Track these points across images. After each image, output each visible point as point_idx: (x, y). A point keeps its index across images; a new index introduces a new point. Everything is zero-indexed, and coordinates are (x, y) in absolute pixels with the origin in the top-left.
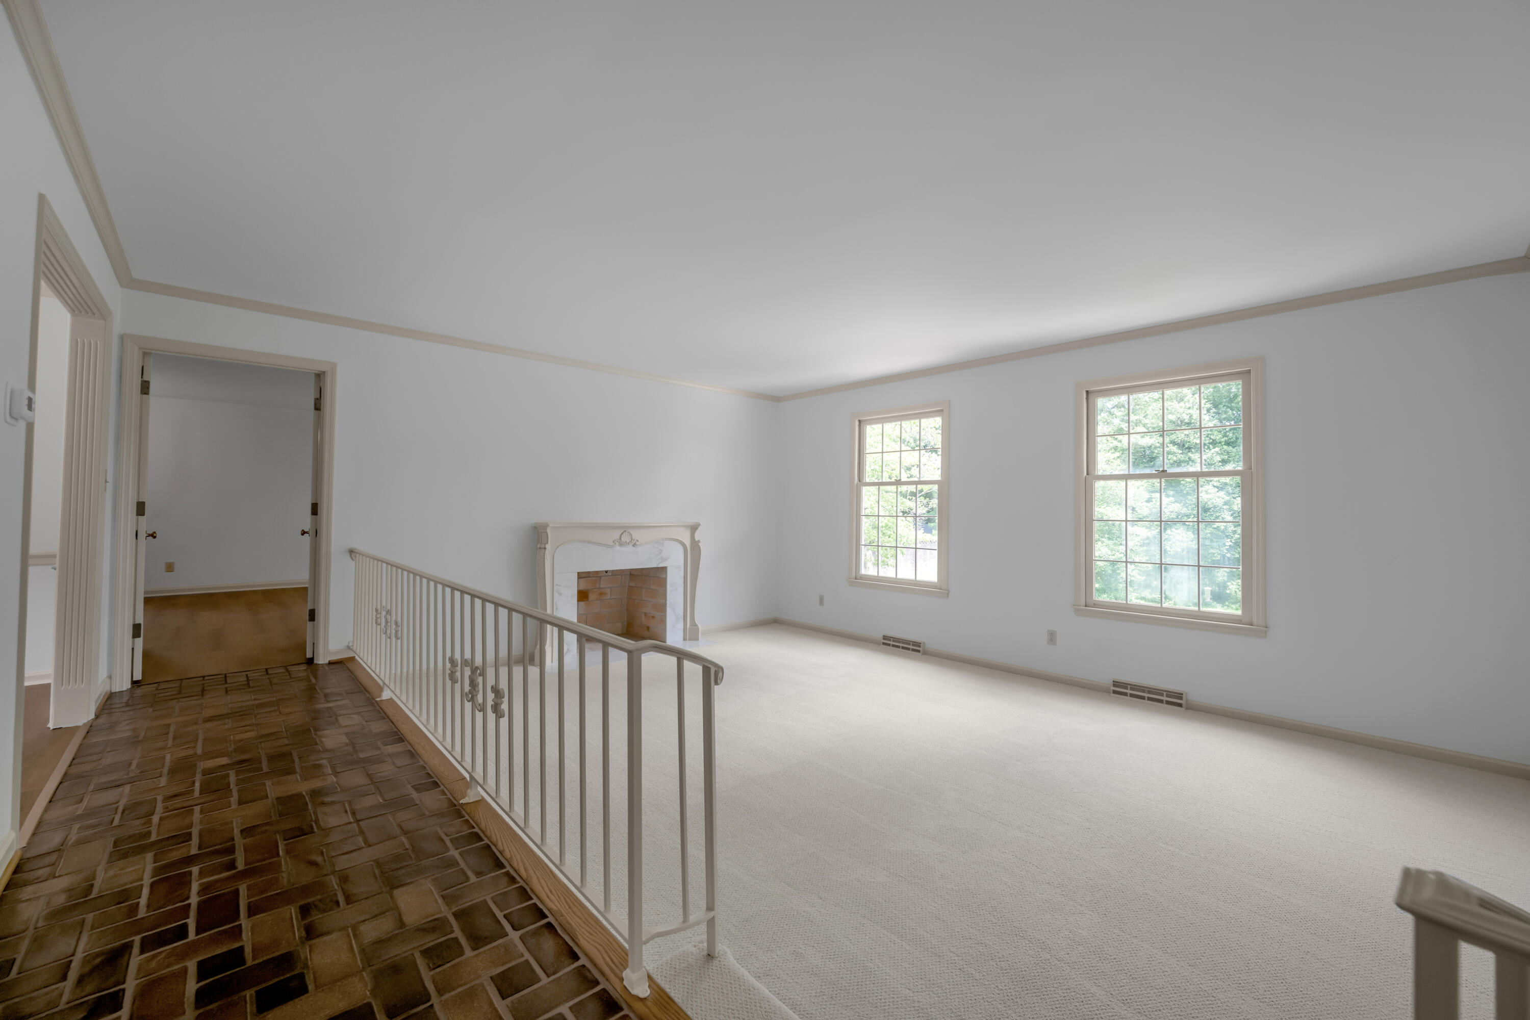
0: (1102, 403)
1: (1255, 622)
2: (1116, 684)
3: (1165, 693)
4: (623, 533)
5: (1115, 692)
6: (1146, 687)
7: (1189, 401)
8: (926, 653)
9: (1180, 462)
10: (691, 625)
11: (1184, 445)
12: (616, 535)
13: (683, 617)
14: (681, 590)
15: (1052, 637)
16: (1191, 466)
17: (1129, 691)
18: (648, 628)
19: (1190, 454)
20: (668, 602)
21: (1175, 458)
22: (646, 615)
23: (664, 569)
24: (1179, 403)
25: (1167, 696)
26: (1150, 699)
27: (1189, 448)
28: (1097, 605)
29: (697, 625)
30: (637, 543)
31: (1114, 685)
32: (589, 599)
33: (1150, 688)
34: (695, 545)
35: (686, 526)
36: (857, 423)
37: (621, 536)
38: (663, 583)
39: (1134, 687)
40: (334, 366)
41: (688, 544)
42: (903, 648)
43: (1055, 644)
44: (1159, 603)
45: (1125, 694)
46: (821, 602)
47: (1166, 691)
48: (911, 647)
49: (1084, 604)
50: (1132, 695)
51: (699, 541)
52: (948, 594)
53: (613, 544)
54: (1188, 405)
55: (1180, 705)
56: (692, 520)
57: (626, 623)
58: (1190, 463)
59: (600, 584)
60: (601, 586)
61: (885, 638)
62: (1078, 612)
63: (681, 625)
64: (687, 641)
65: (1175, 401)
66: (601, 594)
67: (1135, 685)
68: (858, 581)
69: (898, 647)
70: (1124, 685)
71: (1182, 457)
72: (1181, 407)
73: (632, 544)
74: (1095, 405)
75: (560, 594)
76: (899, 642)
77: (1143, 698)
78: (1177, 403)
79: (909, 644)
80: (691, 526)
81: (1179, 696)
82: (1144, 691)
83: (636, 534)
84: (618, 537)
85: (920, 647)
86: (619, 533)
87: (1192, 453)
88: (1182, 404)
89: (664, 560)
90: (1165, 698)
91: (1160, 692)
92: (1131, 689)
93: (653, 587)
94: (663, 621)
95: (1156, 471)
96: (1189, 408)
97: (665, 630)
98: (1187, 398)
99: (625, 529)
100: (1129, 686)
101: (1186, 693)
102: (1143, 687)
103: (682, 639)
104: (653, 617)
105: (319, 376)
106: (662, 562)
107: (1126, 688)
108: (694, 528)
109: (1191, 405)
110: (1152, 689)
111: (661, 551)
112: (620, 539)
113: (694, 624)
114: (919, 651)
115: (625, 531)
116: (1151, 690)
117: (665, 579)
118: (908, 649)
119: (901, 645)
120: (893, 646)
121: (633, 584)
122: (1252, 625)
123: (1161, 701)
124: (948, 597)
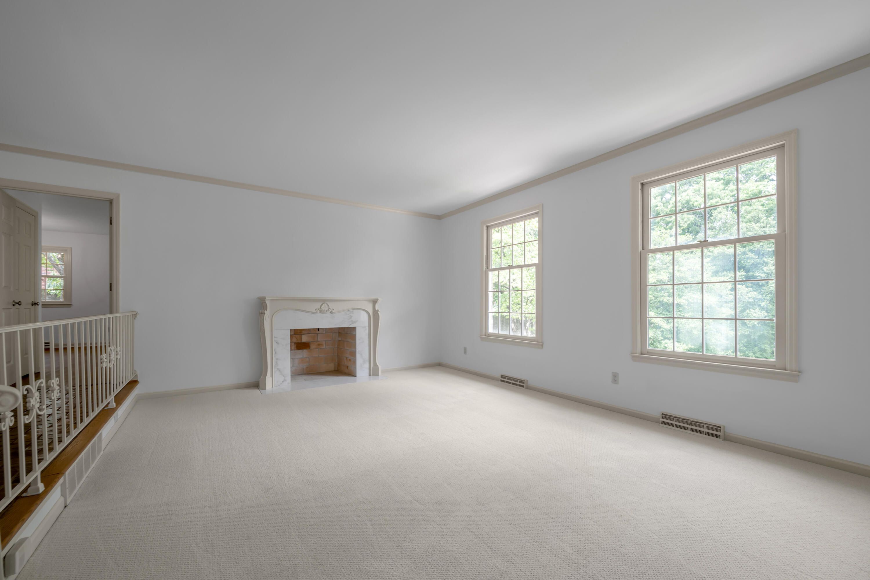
0: (654, 191)
1: (788, 367)
2: (664, 416)
3: (705, 426)
4: (322, 304)
5: (663, 423)
6: (689, 420)
7: (763, 222)
8: (528, 388)
9: (756, 264)
10: (374, 366)
11: (759, 253)
12: (318, 305)
13: (368, 361)
14: (367, 342)
15: (615, 378)
16: (765, 266)
17: (675, 423)
18: (348, 367)
19: (764, 259)
20: (357, 350)
21: (753, 262)
22: (346, 358)
23: (354, 329)
24: (756, 223)
25: (707, 428)
26: (692, 430)
27: (763, 255)
28: (649, 353)
29: (378, 366)
30: (333, 311)
31: (663, 417)
32: (311, 348)
33: (692, 421)
34: (376, 313)
35: (369, 301)
36: (485, 228)
37: (321, 306)
38: (354, 337)
39: (678, 419)
40: (118, 196)
41: (371, 312)
42: (513, 384)
43: (618, 384)
44: (701, 352)
45: (672, 425)
46: (465, 352)
47: (706, 424)
48: (518, 383)
49: (640, 353)
50: (677, 426)
51: (378, 310)
52: (542, 345)
53: (316, 311)
54: (762, 225)
55: (718, 436)
56: (374, 297)
57: (337, 364)
58: (765, 264)
59: (318, 339)
60: (319, 340)
61: (502, 376)
62: (635, 358)
63: (367, 365)
64: (372, 376)
65: (753, 223)
66: (319, 345)
67: (680, 418)
68: (487, 337)
69: (510, 383)
70: (671, 418)
71: (759, 261)
72: (757, 226)
73: (329, 312)
74: (649, 195)
75: (278, 343)
76: (511, 380)
77: (686, 429)
78: (754, 224)
79: (517, 381)
80: (373, 300)
81: (718, 429)
82: (687, 423)
83: (332, 305)
84: (319, 307)
85: (524, 383)
86: (320, 304)
87: (766, 258)
88: (758, 224)
89: (355, 322)
90: (705, 430)
91: (701, 425)
92: (677, 421)
93: (350, 340)
94: (355, 363)
95: (698, 241)
96: (764, 227)
97: (356, 368)
98: (762, 220)
99: (324, 301)
100: (675, 419)
101: (724, 427)
102: (687, 420)
103: (368, 374)
104: (350, 360)
105: (111, 202)
106: (352, 324)
107: (673, 420)
108: (375, 302)
109: (765, 225)
110: (694, 421)
111: (351, 317)
112: (321, 308)
113: (376, 365)
114: (523, 386)
115: (324, 303)
116: (693, 423)
117: (355, 335)
118: (516, 385)
119: (512, 382)
120: (507, 382)
121: (340, 339)
122: (785, 370)
123: (702, 432)
124: (542, 348)
